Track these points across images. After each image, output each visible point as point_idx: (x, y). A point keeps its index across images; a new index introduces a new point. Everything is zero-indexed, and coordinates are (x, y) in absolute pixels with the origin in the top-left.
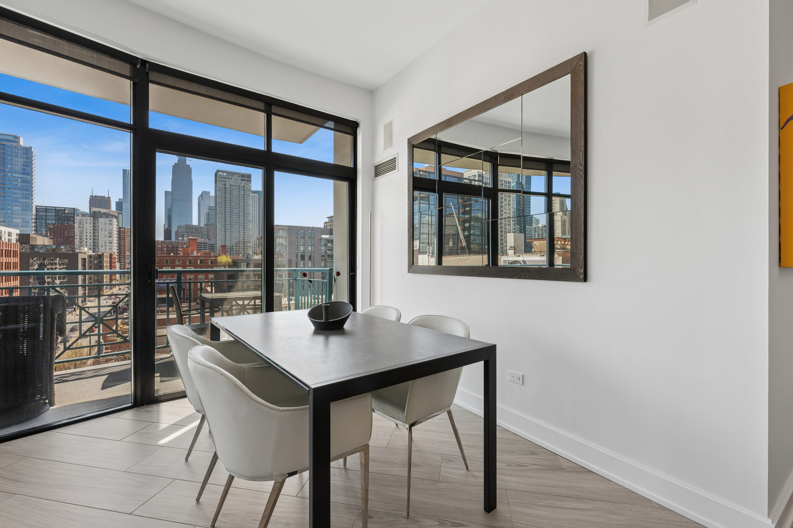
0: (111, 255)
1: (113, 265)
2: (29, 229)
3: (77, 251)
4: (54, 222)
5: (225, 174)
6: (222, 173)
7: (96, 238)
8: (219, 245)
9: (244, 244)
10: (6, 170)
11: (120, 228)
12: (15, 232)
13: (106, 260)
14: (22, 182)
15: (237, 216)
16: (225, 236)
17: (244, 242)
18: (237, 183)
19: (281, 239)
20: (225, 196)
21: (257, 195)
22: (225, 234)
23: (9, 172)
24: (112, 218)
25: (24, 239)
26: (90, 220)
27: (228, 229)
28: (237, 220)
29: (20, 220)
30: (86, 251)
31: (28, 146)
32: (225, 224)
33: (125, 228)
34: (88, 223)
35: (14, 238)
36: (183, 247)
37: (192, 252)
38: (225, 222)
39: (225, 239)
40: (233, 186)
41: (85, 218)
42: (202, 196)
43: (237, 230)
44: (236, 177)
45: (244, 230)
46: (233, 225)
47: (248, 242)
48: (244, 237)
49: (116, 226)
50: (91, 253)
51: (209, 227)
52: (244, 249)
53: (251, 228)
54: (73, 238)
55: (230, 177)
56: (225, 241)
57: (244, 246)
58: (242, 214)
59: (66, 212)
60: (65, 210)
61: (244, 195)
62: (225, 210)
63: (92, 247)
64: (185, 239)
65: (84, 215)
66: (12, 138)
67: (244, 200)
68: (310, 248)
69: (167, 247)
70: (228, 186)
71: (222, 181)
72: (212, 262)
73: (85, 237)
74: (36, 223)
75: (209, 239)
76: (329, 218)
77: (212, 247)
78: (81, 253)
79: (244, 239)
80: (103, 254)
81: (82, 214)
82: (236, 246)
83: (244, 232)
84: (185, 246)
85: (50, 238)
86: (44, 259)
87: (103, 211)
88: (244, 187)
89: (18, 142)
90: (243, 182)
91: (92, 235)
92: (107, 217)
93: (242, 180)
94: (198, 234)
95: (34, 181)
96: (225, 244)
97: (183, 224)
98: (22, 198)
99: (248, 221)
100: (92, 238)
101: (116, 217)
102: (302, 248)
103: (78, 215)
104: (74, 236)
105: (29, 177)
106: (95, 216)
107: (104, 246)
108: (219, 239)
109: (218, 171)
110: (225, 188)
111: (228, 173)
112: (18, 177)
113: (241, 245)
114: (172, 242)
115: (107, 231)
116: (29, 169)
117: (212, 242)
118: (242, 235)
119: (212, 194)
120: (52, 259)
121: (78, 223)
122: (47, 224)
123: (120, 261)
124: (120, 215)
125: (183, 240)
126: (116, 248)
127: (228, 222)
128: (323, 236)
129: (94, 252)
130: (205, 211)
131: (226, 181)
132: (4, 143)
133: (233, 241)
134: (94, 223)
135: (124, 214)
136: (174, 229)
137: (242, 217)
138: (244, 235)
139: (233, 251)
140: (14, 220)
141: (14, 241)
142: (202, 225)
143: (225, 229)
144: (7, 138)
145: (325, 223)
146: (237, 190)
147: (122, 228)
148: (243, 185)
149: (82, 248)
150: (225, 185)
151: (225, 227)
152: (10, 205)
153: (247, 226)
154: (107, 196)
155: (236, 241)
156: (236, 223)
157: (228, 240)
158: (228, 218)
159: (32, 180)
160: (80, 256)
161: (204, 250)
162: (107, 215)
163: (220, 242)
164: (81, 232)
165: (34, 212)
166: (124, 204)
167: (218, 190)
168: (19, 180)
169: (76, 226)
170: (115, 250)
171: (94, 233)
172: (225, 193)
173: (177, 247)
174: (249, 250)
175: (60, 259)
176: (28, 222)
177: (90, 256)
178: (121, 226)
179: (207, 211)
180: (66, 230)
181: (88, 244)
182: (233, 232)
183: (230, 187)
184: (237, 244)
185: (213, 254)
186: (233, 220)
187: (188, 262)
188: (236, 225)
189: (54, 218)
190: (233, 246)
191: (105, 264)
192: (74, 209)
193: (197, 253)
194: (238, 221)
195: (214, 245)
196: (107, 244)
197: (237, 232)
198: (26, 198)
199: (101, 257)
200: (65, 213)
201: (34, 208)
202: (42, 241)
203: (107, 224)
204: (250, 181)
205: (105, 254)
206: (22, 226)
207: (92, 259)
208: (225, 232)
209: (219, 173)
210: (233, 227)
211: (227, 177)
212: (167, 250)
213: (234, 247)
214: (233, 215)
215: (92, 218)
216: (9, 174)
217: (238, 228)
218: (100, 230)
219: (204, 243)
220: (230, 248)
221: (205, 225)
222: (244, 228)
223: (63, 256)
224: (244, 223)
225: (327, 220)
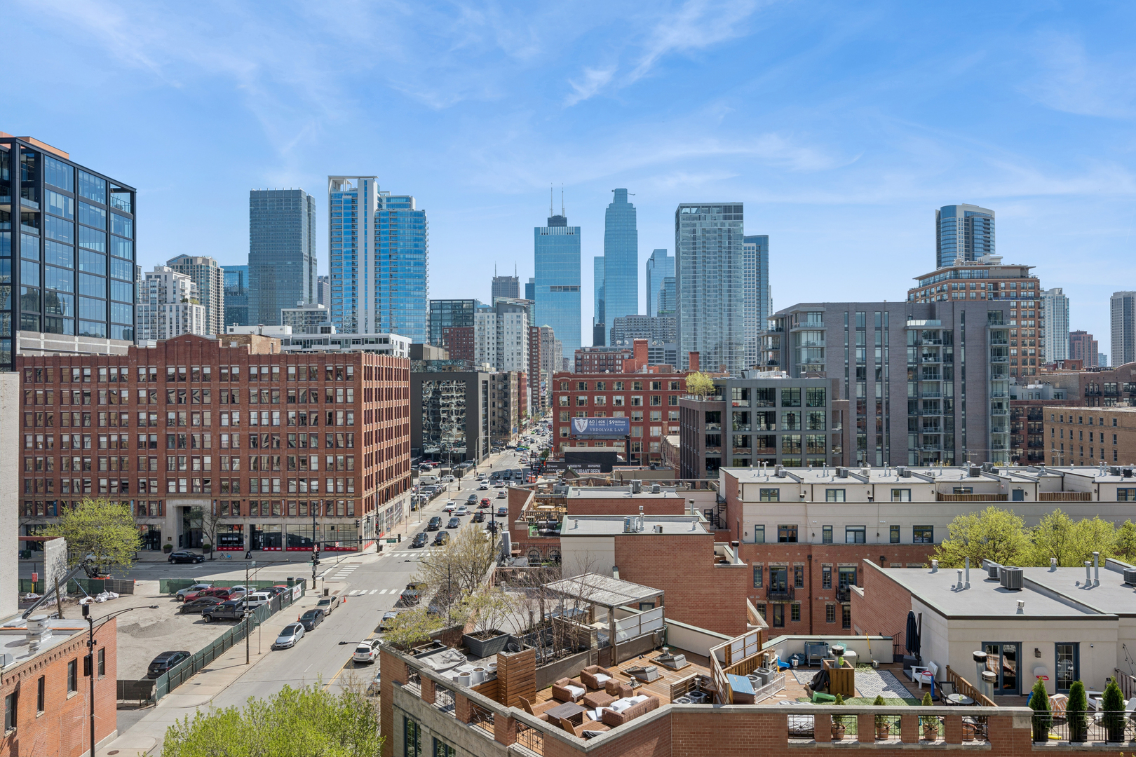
0: (520, 374)
1: (523, 391)
2: (423, 336)
3: (477, 368)
4: (450, 324)
5: (694, 210)
6: (687, 210)
7: (500, 347)
8: (684, 352)
9: (730, 348)
10: (399, 250)
11: (531, 328)
12: (408, 341)
13: (514, 382)
14: (416, 264)
15: (716, 291)
16: (695, 334)
17: (730, 344)
18: (716, 225)
19: (810, 335)
20: (695, 253)
21: (754, 245)
22: (695, 330)
23: (402, 252)
24: (521, 312)
25: (416, 351)
26: (492, 316)
27: (700, 320)
28: (716, 301)
29: (412, 324)
30: (488, 368)
31: (420, 210)
32: (695, 310)
33: (538, 328)
34: (491, 322)
35: (406, 350)
36: (623, 357)
37: (640, 367)
38: (695, 306)
39: (695, 339)
40: (708, 232)
41: (486, 314)
42: (652, 259)
43: (716, 320)
44: (714, 212)
45: (730, 320)
46: (709, 310)
47: (737, 344)
48: (730, 334)
49: (526, 326)
50: (494, 371)
51: (666, 317)
52: (730, 358)
53: (743, 315)
54: (472, 347)
55: (703, 215)
56: (695, 344)
57: (730, 353)
58: (725, 287)
59: (464, 306)
60: (463, 304)
61: (729, 248)
62: (695, 282)
63: (495, 362)
64: (627, 342)
65: (485, 309)
66: (403, 201)
67: (730, 257)
68: (878, 353)
69: (599, 359)
70: (699, 234)
71: (688, 225)
72: (674, 387)
73: (487, 346)
74: (430, 326)
75: (666, 342)
76: (920, 278)
77: (672, 356)
78: (482, 371)
79: (730, 339)
80: (509, 372)
81: (483, 309)
82: (716, 353)
83: (730, 324)
84: (626, 356)
85: (446, 350)
86: (439, 383)
87: (509, 301)
88: (729, 231)
89: (410, 206)
90: (727, 222)
91: (495, 341)
92: (514, 311)
93: (725, 218)
94: (647, 333)
95: (428, 261)
96: (695, 348)
97: (623, 315)
98: (415, 290)
99: (737, 300)
100: (495, 346)
101: (526, 310)
102: (859, 354)
103: (478, 312)
104: (473, 345)
105: (423, 256)
106: (499, 309)
107: (510, 359)
108: (685, 339)
109: (682, 207)
110: (694, 238)
111: (698, 207)
112: (411, 259)
113: (726, 351)
114: (606, 350)
115: (515, 334)
116: (422, 243)
117: (672, 347)
118: (726, 331)
119: (672, 253)
120: (448, 383)
121: (478, 323)
122: (442, 328)
123: (531, 386)
124: (532, 306)
125: (623, 344)
126: (526, 362)
127: (700, 307)
128: (911, 323)
129: (497, 370)
130: (659, 287)
131: (695, 225)
132: (396, 210)
133: (709, 343)
134: (497, 322)
135: (536, 303)
136: (609, 326)
137: (725, 294)
138: (730, 329)
139: (709, 363)
140: (407, 324)
141: (406, 356)
142: (654, 315)
143: (695, 320)
144: (399, 202)
145: (909, 293)
146: (715, 239)
147: (535, 327)
148: (727, 227)
149: (483, 364)
150: (694, 231)
151: (695, 315)
152: (402, 302)
153: (735, 310)
154: (514, 277)
155: (715, 342)
156: (715, 306)
157: (699, 341)
158: (700, 298)
159: (425, 261)
160: (482, 377)
161: (657, 361)
162: (514, 308)
163: (685, 346)
164: (482, 339)
165: (428, 309)
166: (536, 287)
167: (683, 243)
168: (412, 262)
169: (476, 327)
170: (525, 367)
171: (498, 338)
172: (694, 248)
173: (615, 359)
174: (740, 360)
175: (457, 382)
176: (422, 326)
177: (493, 377)
178: (532, 325)
179: (663, 287)
180: (464, 336)
181: (491, 356)
182: (709, 324)
183: (704, 235)
184: (716, 348)
185: (675, 371)
186: (709, 300)
187: (633, 386)
188: (715, 311)
189: (449, 317)
190: (709, 353)
191: (512, 391)
192: (473, 300)
193: (648, 369)
194: (718, 302)
195: (675, 351)
196: (515, 354)
197: (716, 324)
198: (420, 289)
199: (506, 377)
200: (462, 309)
201: (428, 303)
202: (436, 354)
203: (515, 322)
204: (741, 218)
205: (512, 373)
206: (415, 333)
207: (496, 382)
208: (695, 325)
209: (684, 210)
210: (709, 315)
211: (697, 215)
212: (599, 365)
213: (712, 356)
214: (709, 291)
215: (495, 314)
216: (402, 256)
217: (719, 316)
218: (505, 333)
219: (657, 349)
220: (705, 357)
221: (659, 314)
222: (730, 315)
223: (460, 377)
224: (730, 305)
225: (916, 284)
